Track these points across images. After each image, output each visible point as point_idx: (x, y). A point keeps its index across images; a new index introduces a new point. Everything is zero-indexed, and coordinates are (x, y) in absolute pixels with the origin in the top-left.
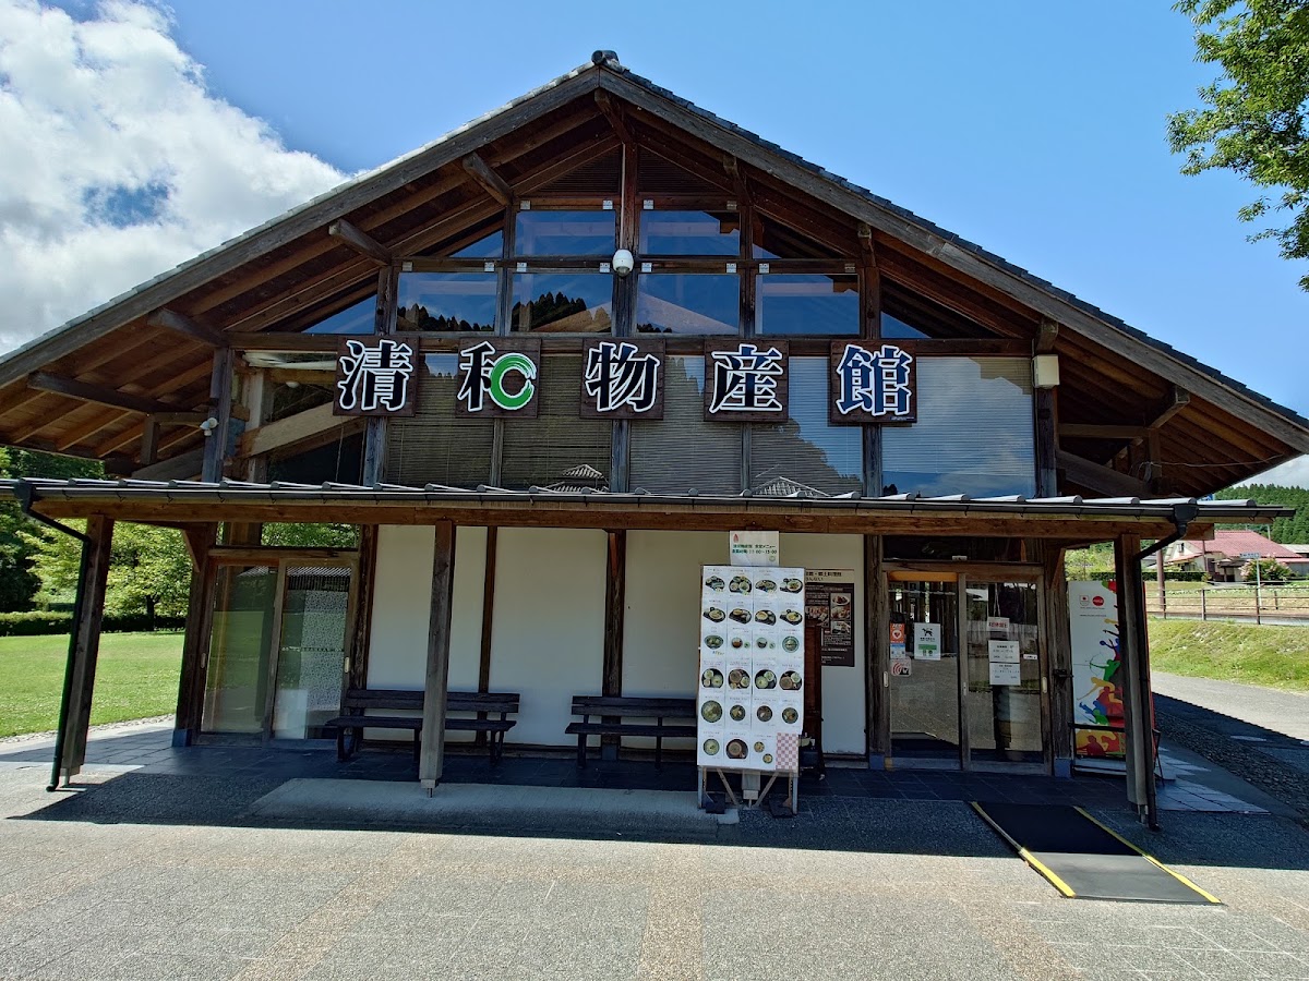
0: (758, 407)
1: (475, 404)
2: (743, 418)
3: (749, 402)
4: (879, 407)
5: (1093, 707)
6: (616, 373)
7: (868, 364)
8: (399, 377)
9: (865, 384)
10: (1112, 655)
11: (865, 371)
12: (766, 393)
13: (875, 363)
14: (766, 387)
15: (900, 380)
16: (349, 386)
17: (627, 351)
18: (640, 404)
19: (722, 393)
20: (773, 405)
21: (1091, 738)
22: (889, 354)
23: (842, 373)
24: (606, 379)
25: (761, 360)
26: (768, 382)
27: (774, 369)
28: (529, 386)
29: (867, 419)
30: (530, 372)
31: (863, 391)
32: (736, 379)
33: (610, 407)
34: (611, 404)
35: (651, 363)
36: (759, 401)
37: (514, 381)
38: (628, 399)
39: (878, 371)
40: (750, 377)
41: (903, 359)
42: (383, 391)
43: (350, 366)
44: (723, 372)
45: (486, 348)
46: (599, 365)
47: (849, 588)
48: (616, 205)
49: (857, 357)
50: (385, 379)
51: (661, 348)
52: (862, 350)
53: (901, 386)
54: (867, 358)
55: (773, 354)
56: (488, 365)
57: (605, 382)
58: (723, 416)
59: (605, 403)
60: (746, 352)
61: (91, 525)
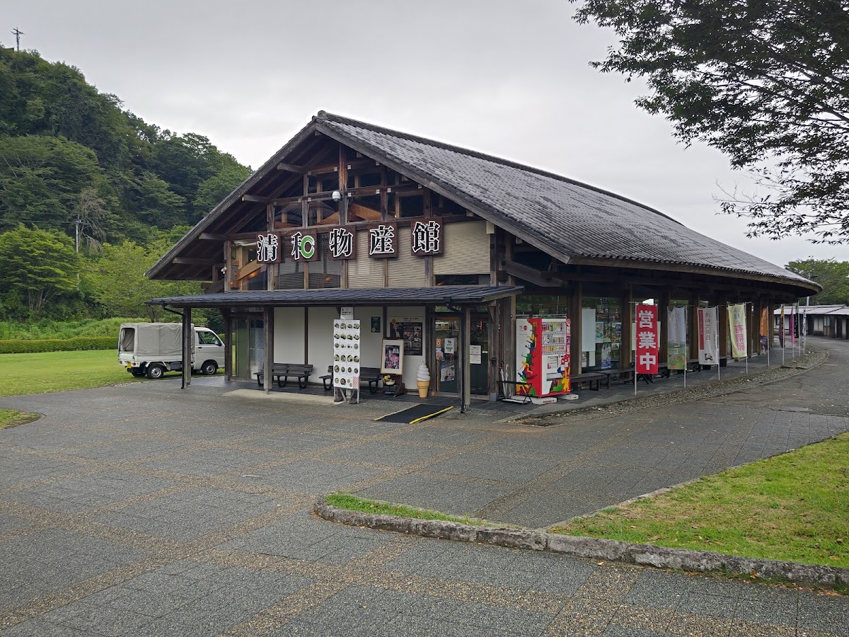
0: (386, 251)
1: (297, 257)
2: (382, 256)
3: (383, 250)
4: (428, 249)
5: (522, 374)
6: (339, 241)
7: (424, 230)
8: (274, 248)
9: (423, 239)
10: (529, 352)
11: (423, 233)
12: (388, 245)
13: (426, 230)
14: (388, 243)
15: (435, 236)
16: (260, 253)
17: (342, 231)
18: (347, 253)
19: (374, 246)
20: (391, 250)
21: (521, 387)
22: (432, 225)
23: (414, 234)
24: (336, 244)
25: (386, 231)
26: (389, 241)
27: (391, 235)
28: (313, 248)
29: (423, 254)
30: (313, 243)
31: (422, 242)
32: (378, 240)
33: (338, 255)
34: (338, 253)
35: (350, 236)
36: (387, 249)
37: (308, 246)
38: (343, 252)
39: (428, 232)
40: (383, 239)
41: (437, 226)
42: (270, 255)
43: (260, 245)
44: (374, 237)
45: (299, 235)
46: (333, 238)
47: (420, 324)
48: (338, 169)
49: (420, 227)
50: (270, 249)
51: (354, 230)
52: (422, 224)
53: (436, 238)
54: (423, 227)
55: (391, 229)
56: (300, 241)
57: (335, 246)
58: (374, 256)
59: (336, 254)
60: (381, 228)
61: (184, 311)
